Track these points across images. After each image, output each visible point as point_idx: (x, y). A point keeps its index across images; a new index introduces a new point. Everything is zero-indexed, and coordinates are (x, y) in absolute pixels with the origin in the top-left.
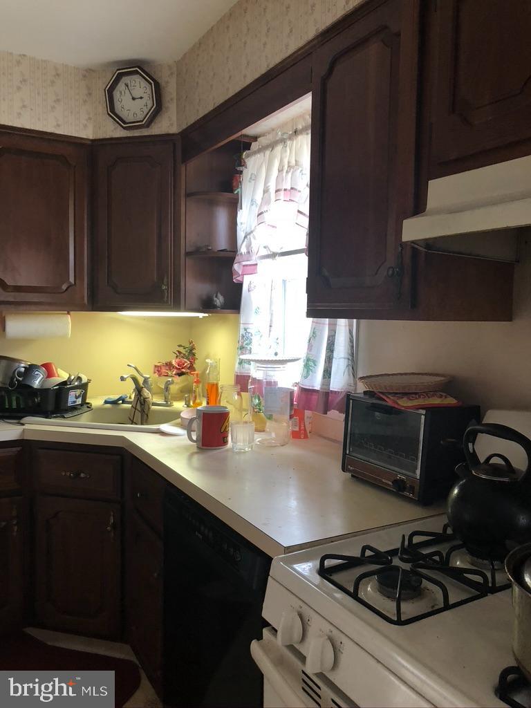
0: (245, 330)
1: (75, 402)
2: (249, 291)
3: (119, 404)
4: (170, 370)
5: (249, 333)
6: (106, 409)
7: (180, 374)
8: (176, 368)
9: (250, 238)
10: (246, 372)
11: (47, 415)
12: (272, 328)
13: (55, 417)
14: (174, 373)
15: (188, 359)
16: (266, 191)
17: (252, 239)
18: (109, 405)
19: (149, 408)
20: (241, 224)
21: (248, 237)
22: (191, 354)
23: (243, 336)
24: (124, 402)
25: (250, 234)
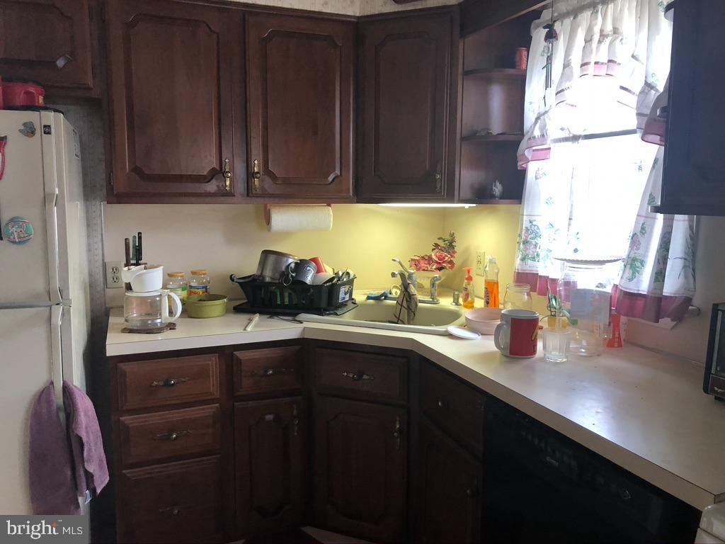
0: (531, 222)
1: (344, 298)
2: (536, 178)
3: (382, 300)
4: (429, 264)
5: (535, 226)
6: (370, 305)
7: (440, 269)
8: (437, 262)
9: (544, 119)
10: (530, 269)
11: (320, 312)
12: (572, 222)
13: (328, 315)
14: (434, 267)
15: (449, 253)
16: (566, 65)
17: (547, 120)
18: (371, 301)
19: (417, 305)
20: (531, 103)
21: (542, 118)
22: (450, 246)
23: (527, 229)
24: (386, 298)
25: (544, 114)
